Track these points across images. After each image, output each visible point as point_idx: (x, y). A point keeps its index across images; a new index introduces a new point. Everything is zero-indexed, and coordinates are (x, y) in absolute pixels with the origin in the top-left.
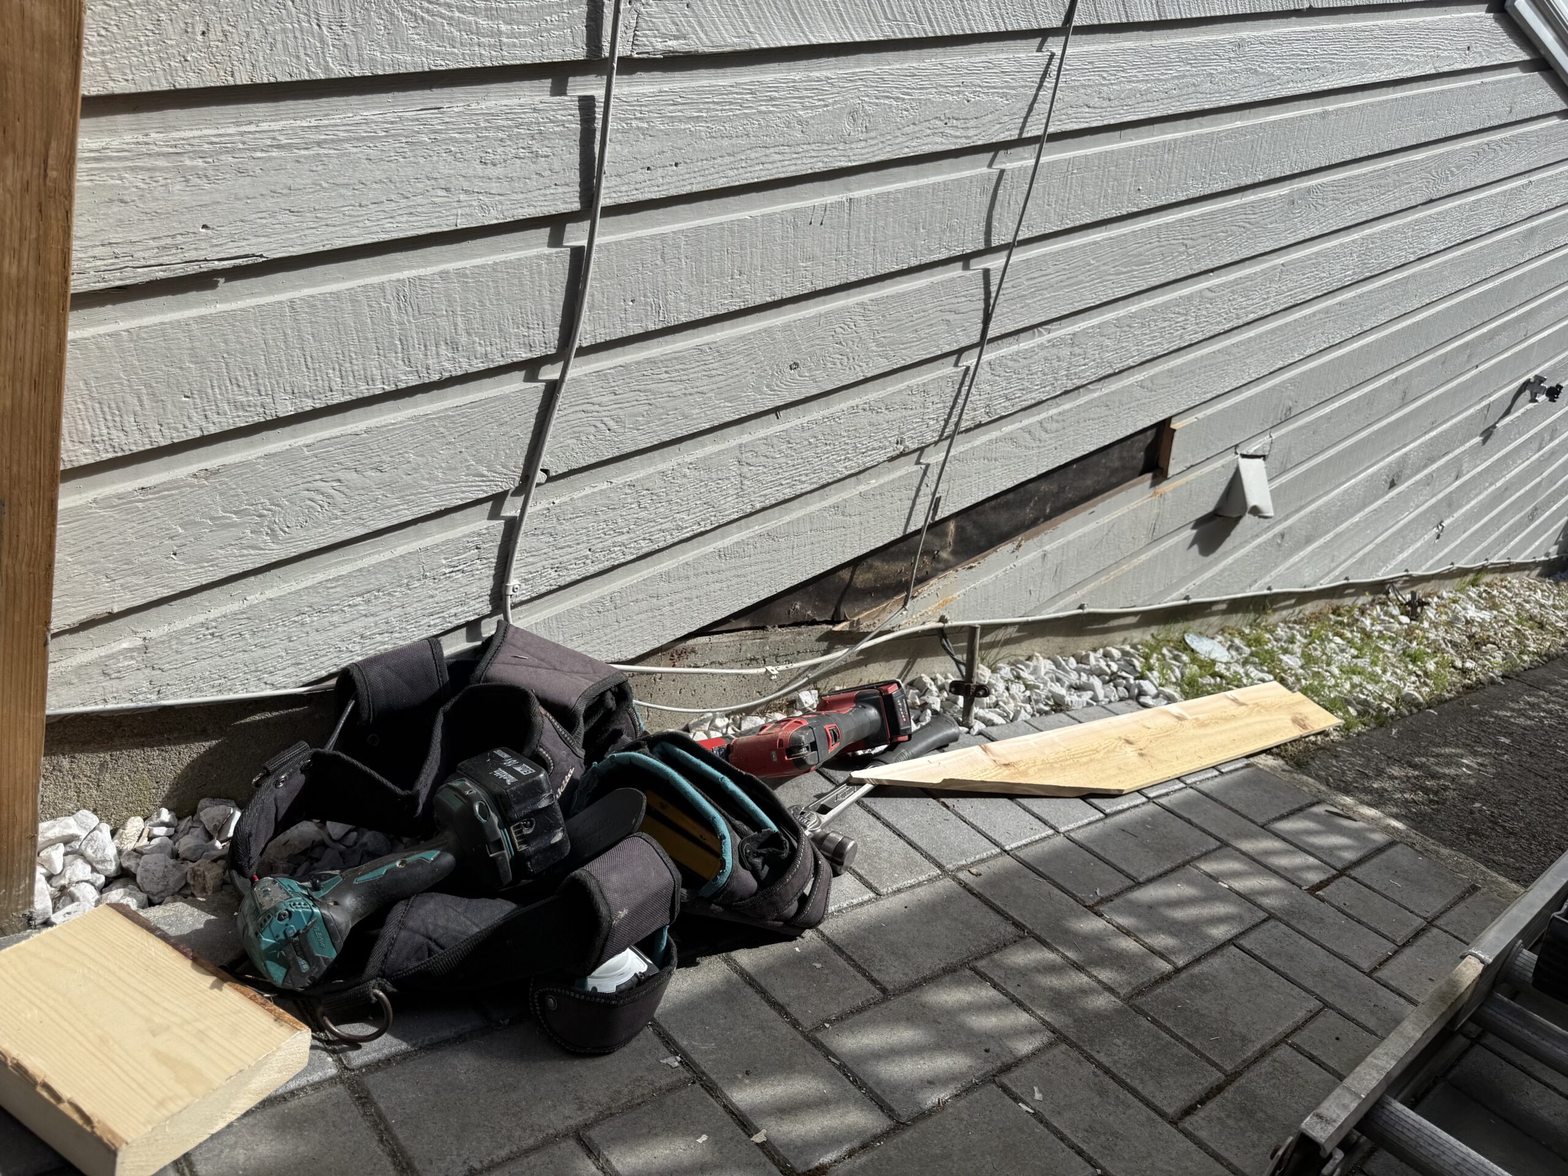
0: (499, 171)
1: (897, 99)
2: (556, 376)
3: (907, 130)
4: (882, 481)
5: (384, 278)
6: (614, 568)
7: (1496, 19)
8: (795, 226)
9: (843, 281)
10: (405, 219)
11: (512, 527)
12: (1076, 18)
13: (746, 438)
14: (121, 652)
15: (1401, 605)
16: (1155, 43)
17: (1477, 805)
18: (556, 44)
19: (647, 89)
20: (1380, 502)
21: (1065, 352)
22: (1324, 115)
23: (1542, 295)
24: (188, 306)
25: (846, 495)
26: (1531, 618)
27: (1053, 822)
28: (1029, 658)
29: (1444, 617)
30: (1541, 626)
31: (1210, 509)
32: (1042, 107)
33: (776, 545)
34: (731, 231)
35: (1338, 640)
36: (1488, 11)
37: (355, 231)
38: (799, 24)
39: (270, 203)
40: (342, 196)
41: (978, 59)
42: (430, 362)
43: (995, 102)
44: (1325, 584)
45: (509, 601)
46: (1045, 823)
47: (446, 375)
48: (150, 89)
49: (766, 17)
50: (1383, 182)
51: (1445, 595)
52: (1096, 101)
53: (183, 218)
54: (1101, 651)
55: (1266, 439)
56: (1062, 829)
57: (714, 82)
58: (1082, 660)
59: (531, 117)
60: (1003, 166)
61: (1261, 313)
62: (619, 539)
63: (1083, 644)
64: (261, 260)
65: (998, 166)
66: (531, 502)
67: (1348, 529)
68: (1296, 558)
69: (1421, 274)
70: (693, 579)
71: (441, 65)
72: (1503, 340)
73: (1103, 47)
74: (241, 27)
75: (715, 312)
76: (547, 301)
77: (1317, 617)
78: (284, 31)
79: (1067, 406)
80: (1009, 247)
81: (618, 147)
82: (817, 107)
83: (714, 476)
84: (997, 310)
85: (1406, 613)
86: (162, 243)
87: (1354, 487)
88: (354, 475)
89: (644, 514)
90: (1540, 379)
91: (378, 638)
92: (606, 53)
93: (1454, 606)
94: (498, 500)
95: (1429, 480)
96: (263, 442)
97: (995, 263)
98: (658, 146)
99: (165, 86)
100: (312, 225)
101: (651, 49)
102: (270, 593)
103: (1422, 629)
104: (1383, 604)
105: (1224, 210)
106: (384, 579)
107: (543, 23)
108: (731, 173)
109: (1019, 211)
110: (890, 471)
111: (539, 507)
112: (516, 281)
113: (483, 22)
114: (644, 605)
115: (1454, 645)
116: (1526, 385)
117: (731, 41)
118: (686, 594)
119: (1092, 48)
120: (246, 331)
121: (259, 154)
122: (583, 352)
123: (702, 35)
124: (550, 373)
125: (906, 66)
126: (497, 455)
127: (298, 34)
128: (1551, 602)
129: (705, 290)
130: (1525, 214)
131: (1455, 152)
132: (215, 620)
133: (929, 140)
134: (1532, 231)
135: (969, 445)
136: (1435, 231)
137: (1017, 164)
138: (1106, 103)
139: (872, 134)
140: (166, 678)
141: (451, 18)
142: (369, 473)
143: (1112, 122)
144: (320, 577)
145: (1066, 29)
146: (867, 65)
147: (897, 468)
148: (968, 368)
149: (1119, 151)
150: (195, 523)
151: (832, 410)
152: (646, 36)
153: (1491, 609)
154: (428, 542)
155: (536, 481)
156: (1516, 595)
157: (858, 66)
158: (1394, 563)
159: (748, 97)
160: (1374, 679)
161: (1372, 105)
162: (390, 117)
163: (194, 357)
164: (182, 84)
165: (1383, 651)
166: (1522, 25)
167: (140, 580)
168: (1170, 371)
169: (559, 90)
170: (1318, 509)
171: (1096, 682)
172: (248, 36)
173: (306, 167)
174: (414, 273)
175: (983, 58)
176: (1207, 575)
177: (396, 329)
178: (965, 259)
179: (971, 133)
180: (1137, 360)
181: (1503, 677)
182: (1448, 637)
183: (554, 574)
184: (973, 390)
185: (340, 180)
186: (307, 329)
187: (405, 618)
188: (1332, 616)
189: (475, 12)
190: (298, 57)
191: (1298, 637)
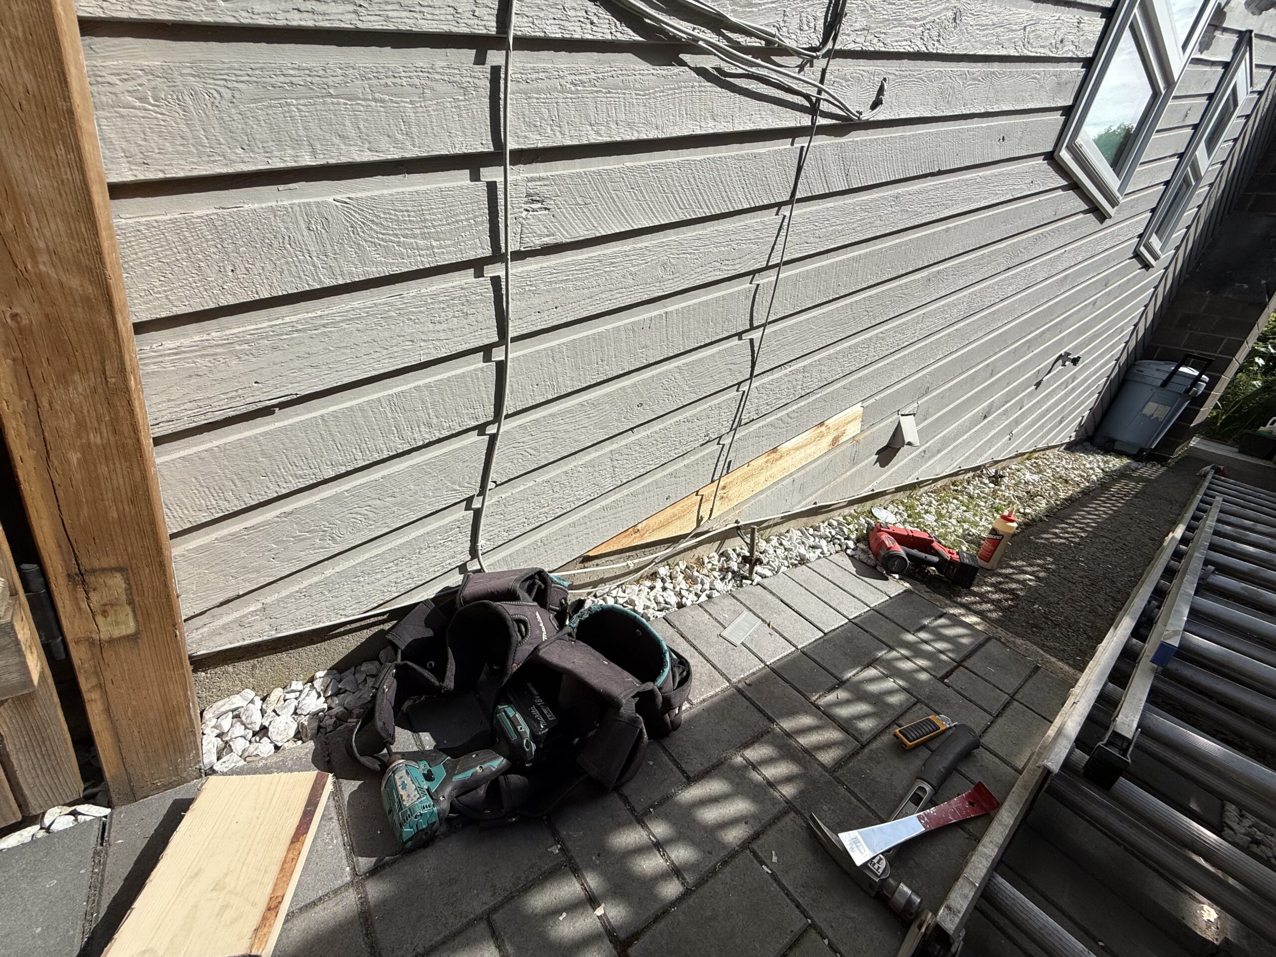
0: (444, 326)
1: (690, 254)
2: (495, 431)
3: (698, 270)
4: (697, 457)
5: (380, 395)
6: (541, 525)
7: (1048, 164)
8: (634, 331)
9: (666, 356)
10: (387, 361)
11: (478, 513)
12: (797, 193)
13: (615, 446)
14: (248, 614)
15: (989, 478)
16: (846, 202)
17: (1036, 606)
18: (470, 249)
19: (534, 267)
20: (978, 427)
21: (800, 376)
22: (947, 230)
23: (1070, 310)
24: (257, 427)
25: (676, 467)
26: (1061, 477)
27: (794, 642)
28: (788, 532)
29: (1013, 482)
30: (1066, 481)
31: (885, 444)
32: (779, 247)
33: (636, 499)
34: (595, 340)
35: (955, 501)
36: (1044, 160)
37: (356, 372)
38: (626, 219)
39: (297, 364)
40: (344, 353)
41: (739, 224)
42: (416, 436)
43: (751, 248)
44: (948, 471)
45: (480, 552)
46: (790, 643)
47: (427, 441)
48: (202, 308)
49: (604, 217)
50: (981, 262)
51: (1013, 467)
52: (812, 239)
53: (240, 380)
54: (826, 523)
55: (915, 405)
56: (799, 647)
57: (575, 258)
58: (817, 529)
59: (461, 293)
60: (758, 282)
61: (911, 341)
62: (543, 510)
63: (817, 520)
64: (295, 397)
65: (755, 282)
66: (486, 499)
67: (960, 443)
68: (932, 461)
69: (1002, 308)
70: (588, 523)
71: (396, 270)
72: (1048, 335)
73: (815, 208)
74: (257, 264)
75: (589, 384)
76: (484, 393)
77: (944, 488)
78: (287, 263)
79: (803, 403)
80: (764, 326)
81: (518, 303)
82: (641, 264)
83: (597, 469)
84: (759, 360)
85: (992, 482)
86: (230, 395)
87: (964, 422)
88: (378, 502)
89: (556, 495)
90: (1067, 354)
91: (406, 582)
92: (503, 250)
93: (1018, 473)
94: (469, 500)
95: (1005, 412)
96: (320, 492)
97: (756, 335)
98: (543, 299)
99: (212, 306)
100: (327, 372)
101: (532, 244)
102: (337, 569)
103: (1002, 491)
104: (979, 476)
105: (890, 289)
106: (405, 552)
107: (460, 238)
108: (591, 308)
109: (768, 306)
110: (701, 451)
111: (493, 500)
112: (463, 385)
113: (421, 242)
114: (561, 541)
115: (1019, 498)
116: (1061, 356)
117: (583, 234)
118: (585, 531)
119: (808, 209)
120: (295, 436)
121: (285, 337)
122: (508, 416)
123: (564, 233)
124: (491, 429)
125: (694, 234)
126: (464, 478)
127: (298, 264)
128: (1070, 466)
129: (581, 373)
130: (1062, 268)
131: (1023, 240)
132: (305, 588)
133: (710, 274)
134: (1066, 277)
135: (747, 431)
136: (1010, 284)
137: (766, 280)
138: (818, 240)
139: (677, 275)
140: (279, 621)
141: (399, 242)
142: (387, 499)
143: (822, 250)
144: (367, 556)
145: (792, 201)
146: (671, 236)
147: (705, 449)
148: (744, 392)
149: (827, 265)
150: (284, 541)
151: (665, 425)
152: (528, 237)
153: (1039, 473)
154: (429, 528)
155: (489, 487)
156: (1052, 463)
157: (665, 237)
158: (985, 455)
159: (598, 264)
160: (976, 525)
161: (975, 220)
162: (368, 304)
163: (263, 453)
164: (223, 303)
165: (979, 506)
166: (1063, 165)
167: (255, 575)
168: (860, 378)
169: (479, 274)
170: (944, 436)
171: (823, 543)
172: (263, 269)
173: (318, 340)
174: (399, 389)
175: (743, 223)
176: (884, 477)
177: (392, 422)
178: (739, 335)
179: (737, 267)
180: (842, 375)
181: (1046, 516)
182: (1016, 494)
183: (506, 534)
184: (747, 403)
185: (342, 345)
186: (334, 429)
187: (420, 569)
188: (952, 487)
189: (414, 236)
190: (300, 277)
191: (934, 502)
